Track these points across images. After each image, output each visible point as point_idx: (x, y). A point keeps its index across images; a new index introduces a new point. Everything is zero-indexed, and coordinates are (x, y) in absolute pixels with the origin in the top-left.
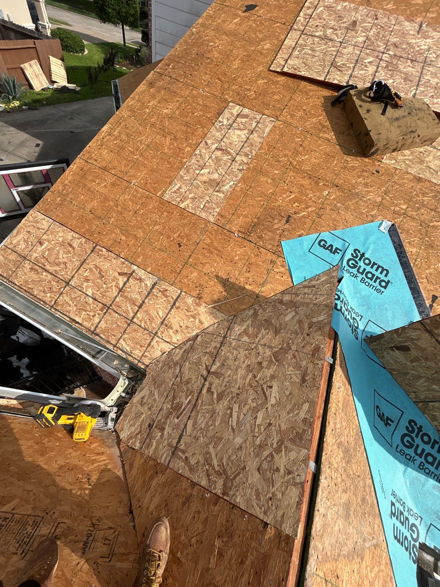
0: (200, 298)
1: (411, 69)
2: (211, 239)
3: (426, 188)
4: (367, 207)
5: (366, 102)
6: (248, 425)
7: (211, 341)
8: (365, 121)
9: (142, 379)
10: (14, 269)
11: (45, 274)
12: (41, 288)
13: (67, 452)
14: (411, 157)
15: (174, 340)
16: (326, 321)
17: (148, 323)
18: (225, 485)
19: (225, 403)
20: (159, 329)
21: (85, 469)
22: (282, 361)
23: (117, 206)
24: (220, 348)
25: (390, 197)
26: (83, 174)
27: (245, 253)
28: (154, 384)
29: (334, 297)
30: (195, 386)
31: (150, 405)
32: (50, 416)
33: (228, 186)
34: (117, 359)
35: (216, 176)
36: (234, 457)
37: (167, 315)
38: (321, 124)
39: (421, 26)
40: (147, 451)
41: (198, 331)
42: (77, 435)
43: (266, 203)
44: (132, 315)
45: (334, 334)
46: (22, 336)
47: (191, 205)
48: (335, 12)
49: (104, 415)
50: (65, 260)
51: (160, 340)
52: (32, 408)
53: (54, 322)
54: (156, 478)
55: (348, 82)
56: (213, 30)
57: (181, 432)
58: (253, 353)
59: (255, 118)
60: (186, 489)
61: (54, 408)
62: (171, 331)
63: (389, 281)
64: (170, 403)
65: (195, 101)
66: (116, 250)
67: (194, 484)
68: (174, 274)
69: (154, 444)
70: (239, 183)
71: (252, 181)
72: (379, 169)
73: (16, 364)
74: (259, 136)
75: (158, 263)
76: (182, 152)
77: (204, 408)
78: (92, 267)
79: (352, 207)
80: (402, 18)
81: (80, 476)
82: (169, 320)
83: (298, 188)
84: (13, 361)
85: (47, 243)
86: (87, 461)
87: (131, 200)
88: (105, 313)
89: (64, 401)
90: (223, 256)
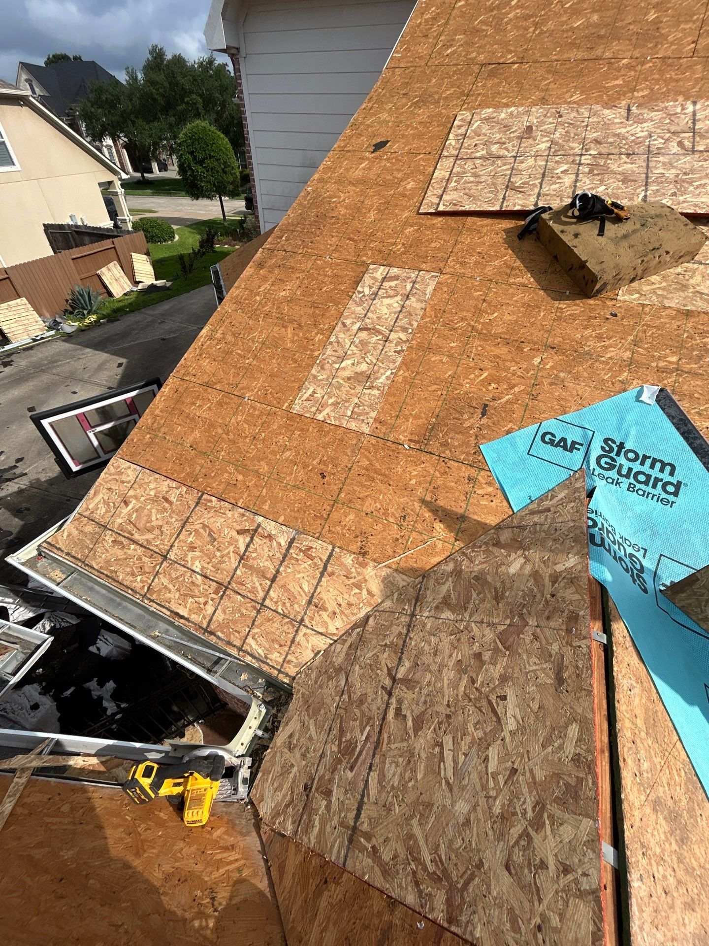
0: (364, 554)
1: (630, 166)
2: (368, 460)
3: (703, 324)
4: (610, 370)
5: (571, 224)
6: (474, 776)
7: (392, 624)
8: (575, 250)
9: (287, 703)
10: (91, 546)
11: (132, 547)
12: (128, 569)
13: (175, 848)
14: (664, 284)
15: (332, 629)
16: (579, 567)
17: (288, 605)
18: (449, 902)
19: (428, 735)
20: (305, 613)
21: (206, 879)
22: (515, 647)
23: (227, 434)
24: (407, 635)
25: (645, 349)
26: (179, 396)
27: (425, 473)
28: (307, 710)
29: (586, 523)
30: (374, 707)
31: (304, 749)
32: (146, 782)
33: (384, 377)
34: (245, 671)
35: (364, 367)
36: (459, 841)
37: (316, 588)
38: (508, 266)
39: (629, 110)
40: (305, 839)
41: (369, 609)
42: (190, 814)
43: (445, 393)
44: (261, 594)
45: (599, 588)
46: (105, 647)
47: (333, 414)
48: (498, 123)
49: (231, 773)
50: (160, 523)
51: (309, 631)
52: (121, 768)
53: (149, 621)
54: (326, 893)
55: (536, 204)
56: (335, 183)
57: (359, 797)
58: (464, 637)
59: (409, 278)
60: (380, 914)
61: (153, 768)
62: (325, 615)
63: (679, 483)
64: (337, 743)
65: (321, 273)
66: (231, 496)
67: (393, 903)
68: (319, 522)
69: (317, 823)
70: (399, 371)
71: (418, 364)
72: (614, 311)
73: (95, 694)
74: (418, 301)
75: (294, 507)
76: (311, 342)
77: (393, 746)
78: (198, 527)
79: (585, 374)
80: (597, 107)
81: (199, 893)
82: (320, 596)
83: (491, 361)
84: (92, 688)
85: (134, 501)
86: (208, 864)
87: (246, 421)
88: (222, 596)
89: (167, 753)
90: (391, 483)
